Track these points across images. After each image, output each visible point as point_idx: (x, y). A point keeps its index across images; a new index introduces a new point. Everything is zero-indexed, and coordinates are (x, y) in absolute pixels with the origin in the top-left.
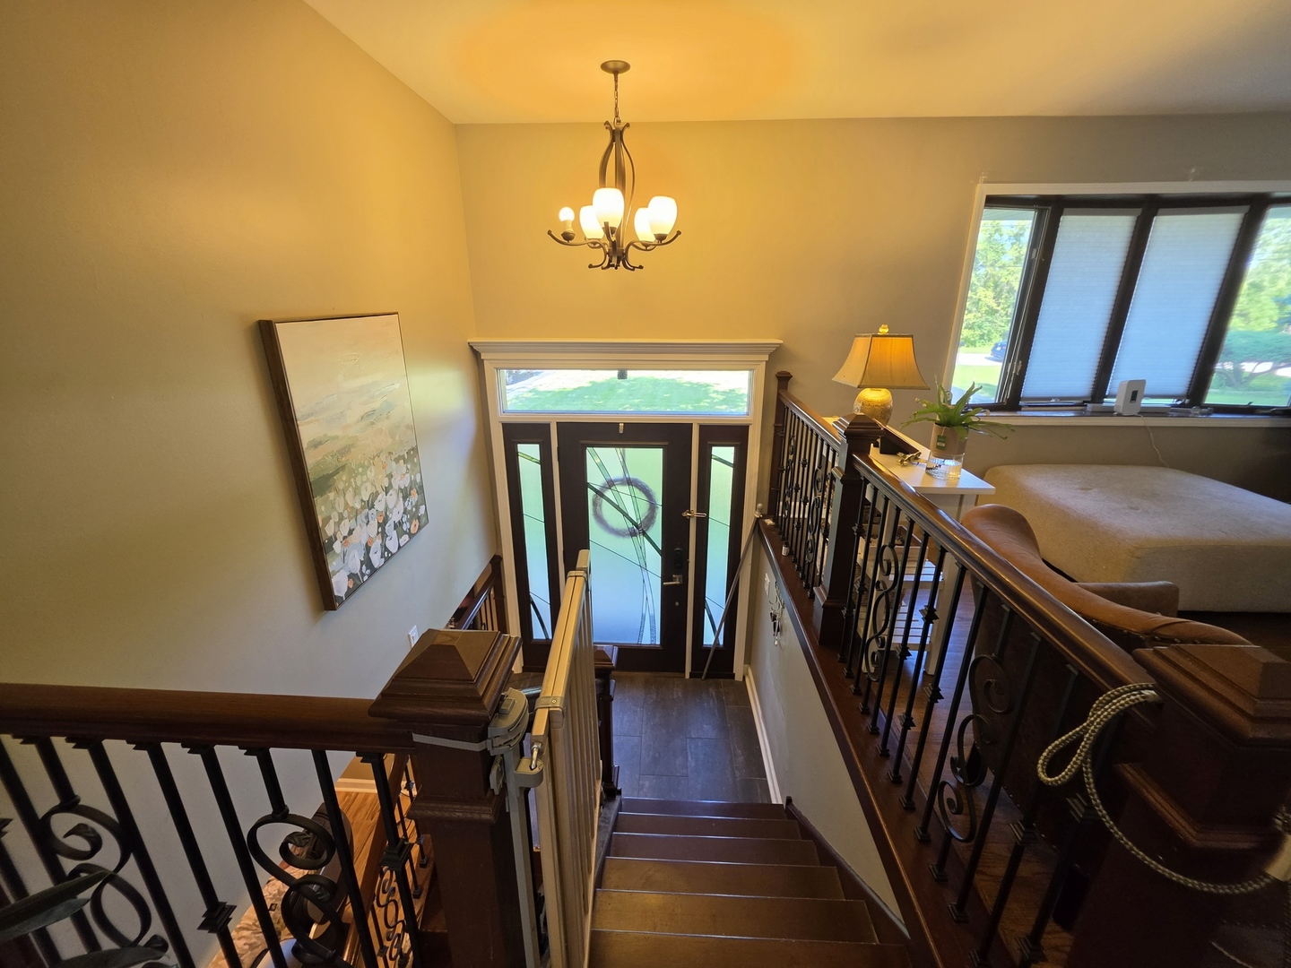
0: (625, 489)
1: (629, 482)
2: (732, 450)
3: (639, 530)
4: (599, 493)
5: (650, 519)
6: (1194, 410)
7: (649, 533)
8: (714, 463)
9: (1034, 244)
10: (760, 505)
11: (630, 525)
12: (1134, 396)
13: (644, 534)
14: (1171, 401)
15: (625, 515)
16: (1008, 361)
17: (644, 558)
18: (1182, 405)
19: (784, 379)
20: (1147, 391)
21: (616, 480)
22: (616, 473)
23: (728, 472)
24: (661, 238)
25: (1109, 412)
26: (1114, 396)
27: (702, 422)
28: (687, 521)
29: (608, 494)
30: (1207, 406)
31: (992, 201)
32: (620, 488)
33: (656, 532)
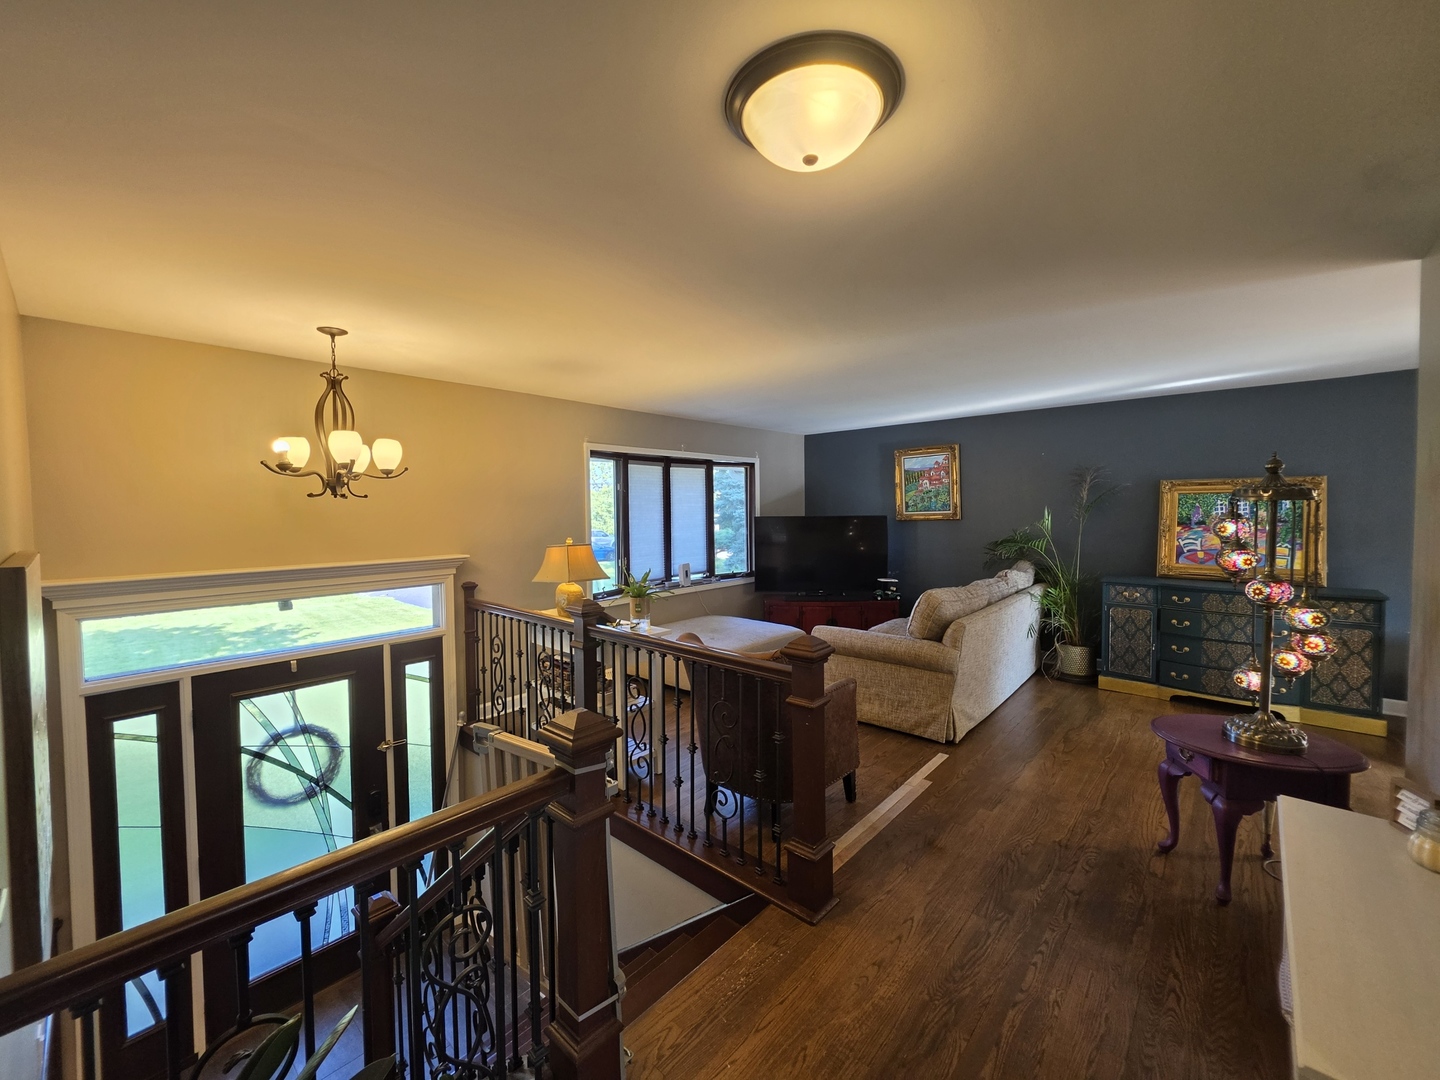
0: (300, 739)
1: (305, 730)
2: (426, 664)
3: (319, 785)
4: (260, 756)
5: (333, 768)
6: (713, 579)
7: (334, 786)
8: (409, 683)
9: (617, 481)
10: (462, 713)
11: (307, 783)
12: (687, 574)
13: (327, 788)
14: (701, 575)
15: (300, 773)
16: (618, 558)
17: (329, 822)
18: (707, 577)
19: (469, 589)
20: (692, 571)
21: (285, 732)
22: (284, 722)
23: (425, 688)
24: (387, 473)
25: (677, 586)
26: (677, 576)
27: (392, 642)
28: (383, 755)
29: (275, 753)
30: (717, 576)
31: (595, 454)
32: (290, 741)
33: (343, 782)
